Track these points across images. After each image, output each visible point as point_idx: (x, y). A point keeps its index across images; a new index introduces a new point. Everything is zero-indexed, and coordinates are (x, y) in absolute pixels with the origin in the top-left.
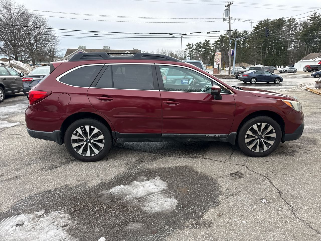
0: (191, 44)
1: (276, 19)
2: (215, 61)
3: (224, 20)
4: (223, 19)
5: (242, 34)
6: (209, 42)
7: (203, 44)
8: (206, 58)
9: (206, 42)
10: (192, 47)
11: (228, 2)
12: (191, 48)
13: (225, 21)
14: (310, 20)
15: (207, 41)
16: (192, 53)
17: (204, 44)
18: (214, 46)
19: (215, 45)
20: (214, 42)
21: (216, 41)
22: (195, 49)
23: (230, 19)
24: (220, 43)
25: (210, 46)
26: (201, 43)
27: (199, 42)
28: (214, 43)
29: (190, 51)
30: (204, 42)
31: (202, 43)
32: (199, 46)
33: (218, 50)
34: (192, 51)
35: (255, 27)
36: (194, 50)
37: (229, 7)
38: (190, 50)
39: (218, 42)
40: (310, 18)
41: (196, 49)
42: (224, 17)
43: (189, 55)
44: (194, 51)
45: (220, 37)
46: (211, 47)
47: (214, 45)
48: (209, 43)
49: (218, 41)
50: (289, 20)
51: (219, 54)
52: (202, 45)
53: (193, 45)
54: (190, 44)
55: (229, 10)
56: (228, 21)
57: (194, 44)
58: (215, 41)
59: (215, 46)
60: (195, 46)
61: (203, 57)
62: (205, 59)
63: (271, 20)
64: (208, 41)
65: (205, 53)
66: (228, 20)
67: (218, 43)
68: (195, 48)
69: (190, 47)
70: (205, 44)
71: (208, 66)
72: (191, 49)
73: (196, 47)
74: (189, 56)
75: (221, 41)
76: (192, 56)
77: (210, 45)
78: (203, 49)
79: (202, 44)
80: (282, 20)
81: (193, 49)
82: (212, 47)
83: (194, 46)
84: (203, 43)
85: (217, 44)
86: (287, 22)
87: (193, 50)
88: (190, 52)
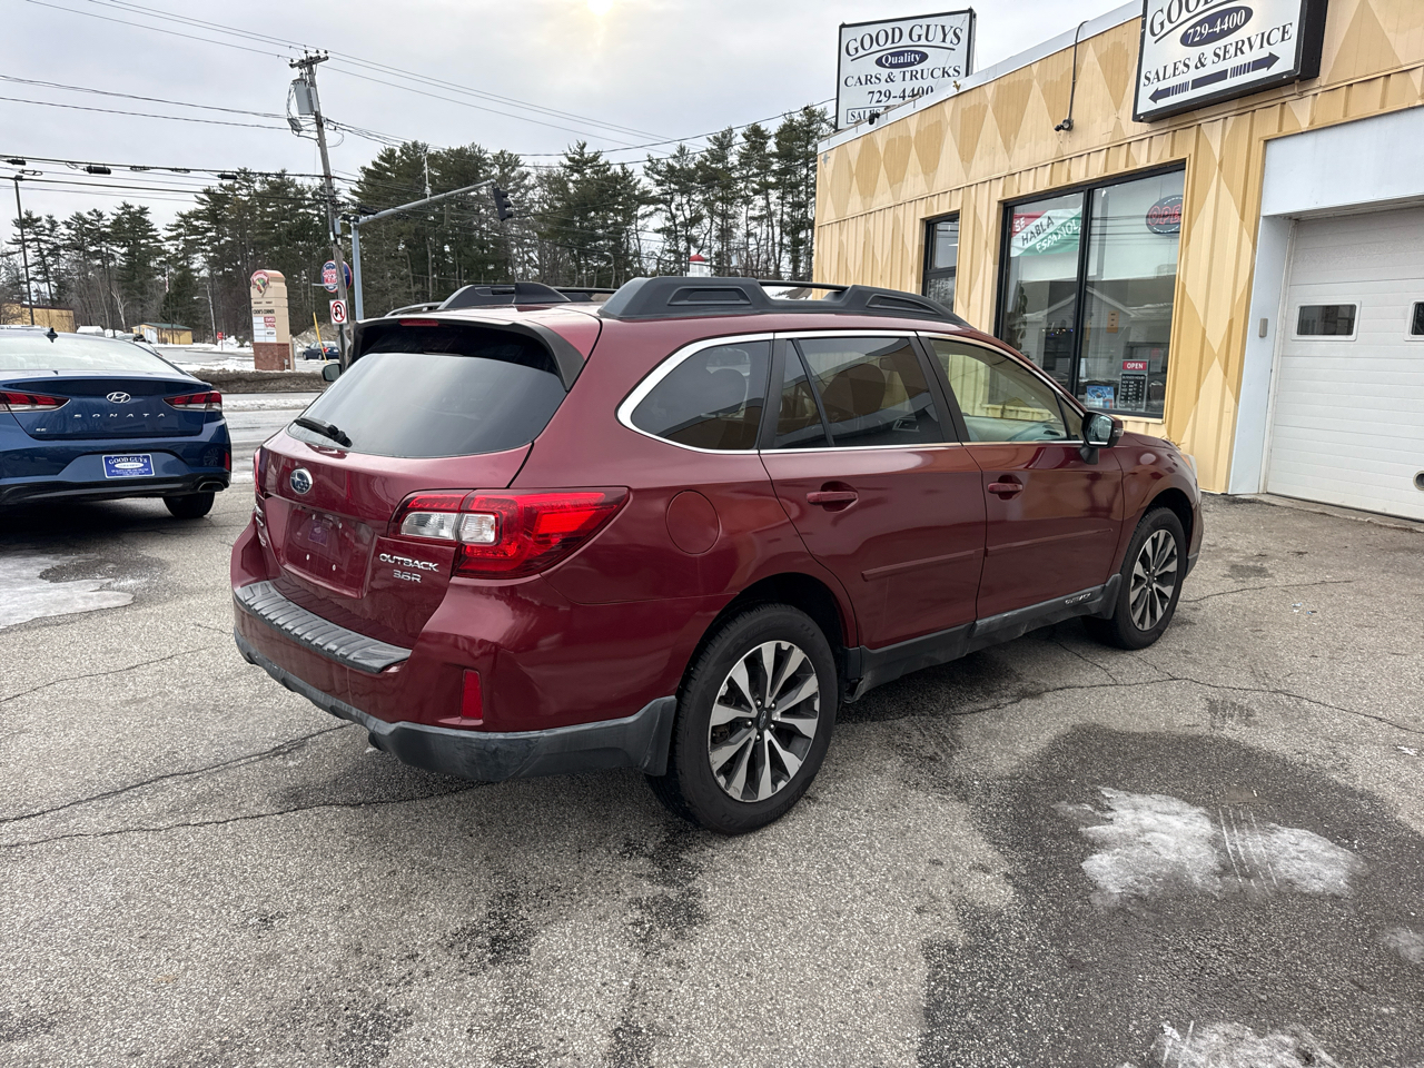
0: (44, 218)
1: (450, 150)
2: (258, 312)
3: (295, 125)
4: (289, 120)
5: (309, 195)
6: (148, 217)
7: (115, 222)
8: (142, 293)
9: (129, 213)
10: (47, 232)
11: (307, 49)
12: (46, 238)
13: (299, 131)
14: (569, 167)
15: (132, 210)
16: (56, 262)
17: (118, 222)
18: (176, 238)
19: (182, 230)
20: (175, 220)
21: (185, 213)
22: (68, 242)
23: (320, 125)
24: (206, 224)
25: (153, 237)
26: (100, 215)
27: (90, 213)
28: (174, 222)
29: (40, 250)
30: (120, 212)
31: (109, 218)
32: (87, 232)
33: (205, 257)
34: (54, 251)
35: (368, 170)
36: (64, 247)
37: (311, 72)
38: (43, 246)
39: (198, 219)
40: (570, 159)
41: (73, 246)
42: (295, 114)
43: (38, 273)
44: (62, 252)
45: (206, 198)
46: (161, 242)
47: (174, 233)
48: (145, 221)
49: (196, 215)
50: (496, 158)
51: (276, 279)
52: (106, 226)
53: (54, 224)
54: (34, 217)
55: (313, 84)
56: (315, 135)
57: (59, 219)
58: (181, 216)
59: (180, 235)
60: (69, 228)
61: (123, 288)
62: (139, 296)
63: (432, 151)
64: (137, 208)
65: (130, 264)
66: (314, 127)
67: (195, 223)
68: (69, 239)
69: (36, 233)
70: (127, 226)
71: (172, 329)
72: (46, 242)
73: (74, 232)
74: (39, 277)
75: (212, 216)
76: (56, 279)
77: (152, 230)
78: (114, 248)
79: (108, 223)
80: (471, 157)
81: (60, 243)
82: (168, 239)
83: (63, 229)
84: (115, 217)
85: (195, 230)
86: (492, 165)
87: (57, 248)
88: (43, 257)
